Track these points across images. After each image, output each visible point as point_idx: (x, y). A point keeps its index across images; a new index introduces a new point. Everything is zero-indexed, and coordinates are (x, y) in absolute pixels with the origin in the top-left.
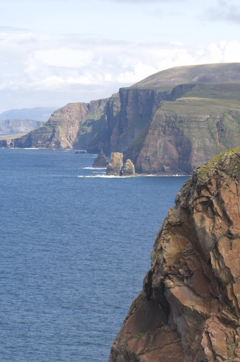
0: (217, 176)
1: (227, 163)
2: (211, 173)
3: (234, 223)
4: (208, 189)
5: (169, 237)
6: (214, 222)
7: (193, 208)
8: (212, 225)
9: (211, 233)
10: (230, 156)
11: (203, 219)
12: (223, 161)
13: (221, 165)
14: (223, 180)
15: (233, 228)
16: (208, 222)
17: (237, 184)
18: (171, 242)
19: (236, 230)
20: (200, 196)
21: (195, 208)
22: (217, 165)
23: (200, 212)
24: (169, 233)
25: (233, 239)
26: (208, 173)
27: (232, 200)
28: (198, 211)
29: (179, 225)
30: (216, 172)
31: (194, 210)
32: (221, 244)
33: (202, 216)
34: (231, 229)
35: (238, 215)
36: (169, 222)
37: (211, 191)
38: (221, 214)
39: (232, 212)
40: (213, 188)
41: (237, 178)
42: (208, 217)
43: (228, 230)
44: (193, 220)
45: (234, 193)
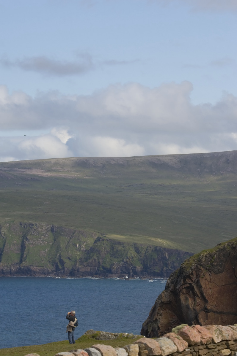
0: (197, 269)
1: (204, 260)
2: (193, 267)
3: (209, 301)
4: (190, 278)
5: (162, 312)
6: (195, 300)
7: (180, 291)
8: (193, 303)
9: (193, 308)
10: (205, 255)
11: (186, 299)
12: (201, 258)
13: (199, 261)
14: (201, 272)
15: (208, 305)
16: (190, 301)
17: (211, 274)
18: (163, 315)
19: (210, 306)
20: (185, 283)
21: (181, 291)
22: (197, 261)
23: (184, 294)
24: (161, 309)
25: (209, 312)
26: (191, 267)
27: (207, 285)
28: (183, 294)
29: (169, 303)
30: (197, 266)
31: (181, 293)
32: (200, 316)
33: (186, 297)
34: (207, 306)
35: (211, 296)
36: (162, 301)
37: (193, 280)
38: (200, 296)
39: (207, 294)
40: (194, 277)
41: (210, 270)
42: (190, 297)
43: (205, 306)
44: (180, 300)
45: (208, 281)
